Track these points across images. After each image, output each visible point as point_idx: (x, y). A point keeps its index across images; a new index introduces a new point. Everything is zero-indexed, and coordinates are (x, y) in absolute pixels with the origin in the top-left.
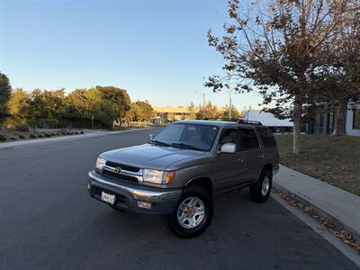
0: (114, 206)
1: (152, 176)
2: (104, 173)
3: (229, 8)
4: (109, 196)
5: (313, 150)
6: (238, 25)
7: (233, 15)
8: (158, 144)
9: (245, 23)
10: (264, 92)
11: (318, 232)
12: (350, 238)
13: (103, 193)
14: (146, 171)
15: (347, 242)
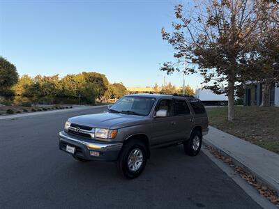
0: (74, 155)
1: (101, 133)
2: (70, 132)
3: (176, 11)
4: (71, 148)
5: (244, 118)
6: (183, 23)
7: (178, 16)
8: (112, 111)
9: (189, 22)
10: (205, 74)
11: (231, 176)
12: (253, 180)
13: (68, 146)
14: (97, 130)
15: (250, 183)
